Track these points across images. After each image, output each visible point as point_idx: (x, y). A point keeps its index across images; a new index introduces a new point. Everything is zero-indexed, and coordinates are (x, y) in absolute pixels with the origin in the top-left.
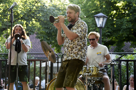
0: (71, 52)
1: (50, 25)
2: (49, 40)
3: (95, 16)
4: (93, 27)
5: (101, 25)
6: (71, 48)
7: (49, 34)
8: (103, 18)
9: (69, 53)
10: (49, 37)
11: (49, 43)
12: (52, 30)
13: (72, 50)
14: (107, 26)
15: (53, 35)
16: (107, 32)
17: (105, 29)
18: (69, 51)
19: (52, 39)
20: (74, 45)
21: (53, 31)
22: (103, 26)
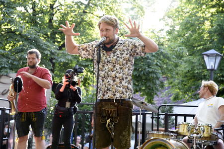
0: (119, 85)
1: (140, 65)
2: (138, 86)
3: (205, 54)
4: (200, 69)
5: (212, 66)
6: (120, 80)
7: (137, 77)
8: (216, 56)
9: (117, 86)
10: (138, 81)
11: (138, 89)
12: (142, 73)
13: (121, 83)
14: (220, 68)
15: (144, 79)
16: (220, 77)
17: (217, 71)
18: (116, 84)
19: (142, 84)
20: (123, 74)
21: (144, 74)
22: (216, 68)
